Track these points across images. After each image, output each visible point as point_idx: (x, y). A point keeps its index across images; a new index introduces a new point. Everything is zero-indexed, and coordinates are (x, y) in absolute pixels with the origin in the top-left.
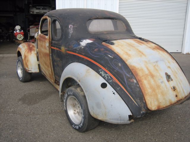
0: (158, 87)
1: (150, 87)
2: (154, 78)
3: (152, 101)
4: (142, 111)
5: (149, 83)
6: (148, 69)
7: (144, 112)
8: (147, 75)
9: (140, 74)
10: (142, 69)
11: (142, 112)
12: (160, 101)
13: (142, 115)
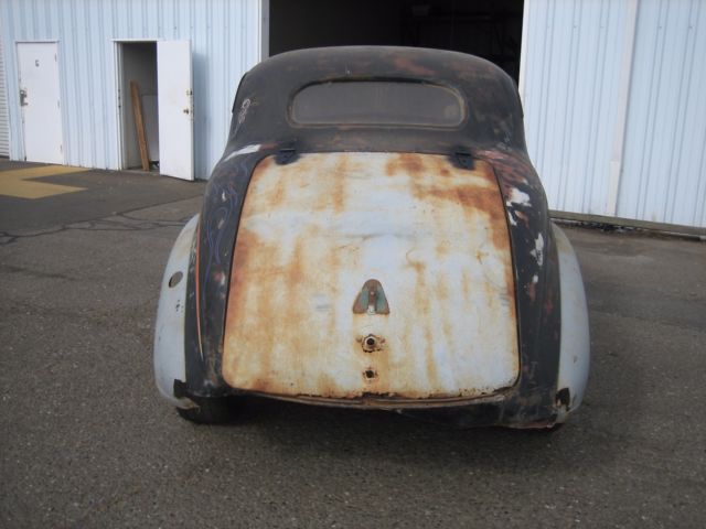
0: (294, 318)
1: (259, 311)
2: (299, 285)
3: (243, 358)
4: (208, 379)
5: (264, 299)
6: (298, 252)
7: (212, 383)
8: (276, 271)
9: (255, 261)
10: (273, 250)
11: (206, 382)
12: (277, 366)
13: (206, 393)
